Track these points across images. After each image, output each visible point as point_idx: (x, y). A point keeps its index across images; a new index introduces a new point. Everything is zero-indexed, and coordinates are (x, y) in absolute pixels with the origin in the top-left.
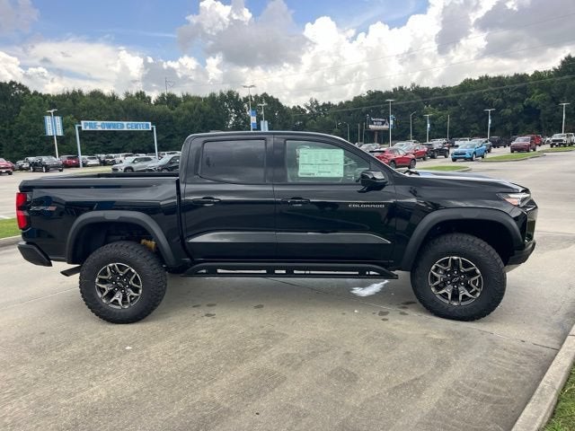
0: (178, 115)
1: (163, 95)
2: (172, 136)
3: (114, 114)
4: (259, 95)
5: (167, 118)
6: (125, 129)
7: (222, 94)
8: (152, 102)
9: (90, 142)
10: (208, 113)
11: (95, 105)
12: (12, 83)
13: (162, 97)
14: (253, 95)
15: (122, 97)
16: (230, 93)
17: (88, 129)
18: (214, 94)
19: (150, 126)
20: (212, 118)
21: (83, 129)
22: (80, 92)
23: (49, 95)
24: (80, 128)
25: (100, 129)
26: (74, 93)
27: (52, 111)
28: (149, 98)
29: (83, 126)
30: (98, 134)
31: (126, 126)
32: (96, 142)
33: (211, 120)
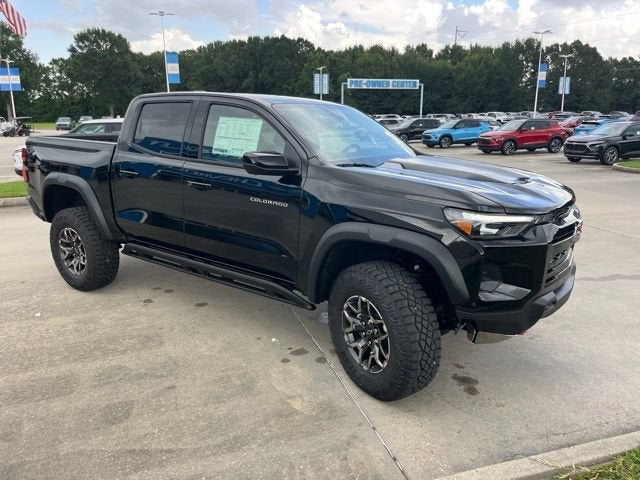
0: (459, 71)
1: (447, 47)
2: (449, 96)
3: (389, 72)
4: (569, 43)
5: (445, 76)
6: (391, 87)
7: (518, 43)
8: (434, 56)
9: (363, 102)
10: (495, 68)
11: (371, 61)
12: (300, 40)
13: (446, 50)
14: (561, 43)
15: (402, 51)
16: (530, 42)
17: (353, 87)
18: (508, 44)
19: (418, 84)
20: (499, 74)
21: (349, 87)
22: (361, 47)
23: (332, 52)
24: (346, 86)
25: (364, 87)
26: (356, 48)
27: (321, 69)
28: (431, 52)
29: (348, 83)
30: (371, 92)
31: (391, 84)
32: (368, 102)
33: (497, 77)
